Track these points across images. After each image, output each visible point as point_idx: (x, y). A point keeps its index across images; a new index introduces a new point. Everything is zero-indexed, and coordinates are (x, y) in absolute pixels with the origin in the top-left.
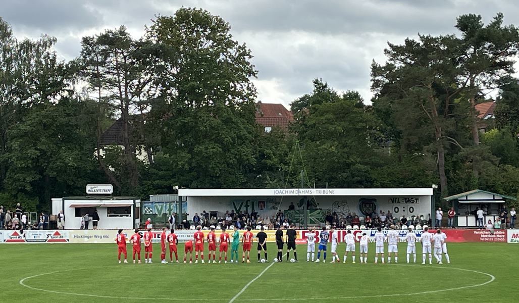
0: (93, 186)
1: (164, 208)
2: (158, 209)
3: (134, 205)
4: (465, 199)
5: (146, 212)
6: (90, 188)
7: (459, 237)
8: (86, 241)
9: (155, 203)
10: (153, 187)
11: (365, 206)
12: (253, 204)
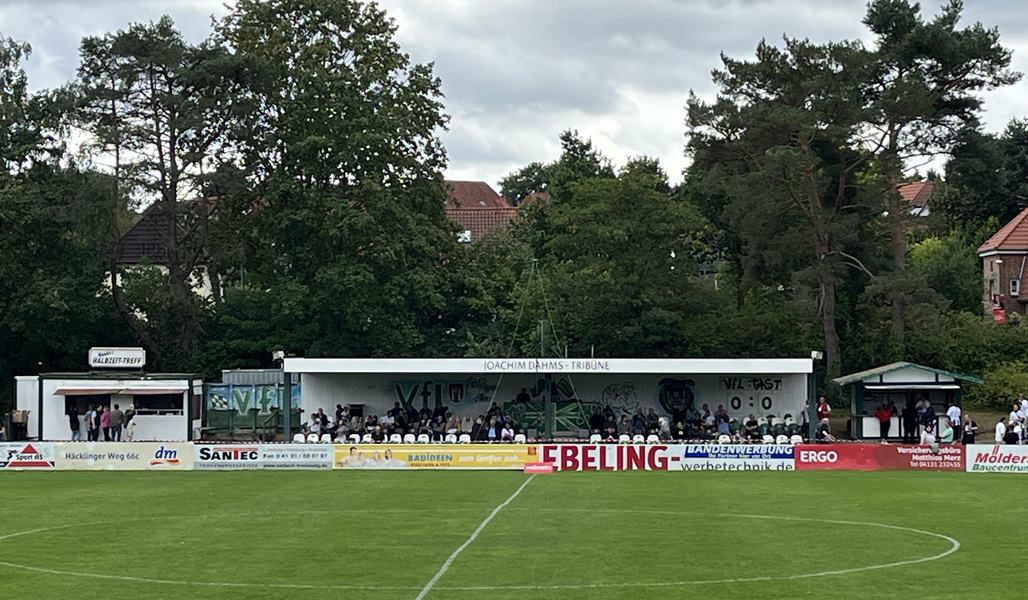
0: (103, 350)
1: (252, 398)
2: (239, 401)
3: (190, 391)
4: (878, 381)
5: (214, 405)
6: (95, 355)
7: (868, 461)
8: (91, 464)
9: (234, 386)
10: (228, 353)
11: (672, 395)
12: (438, 388)
